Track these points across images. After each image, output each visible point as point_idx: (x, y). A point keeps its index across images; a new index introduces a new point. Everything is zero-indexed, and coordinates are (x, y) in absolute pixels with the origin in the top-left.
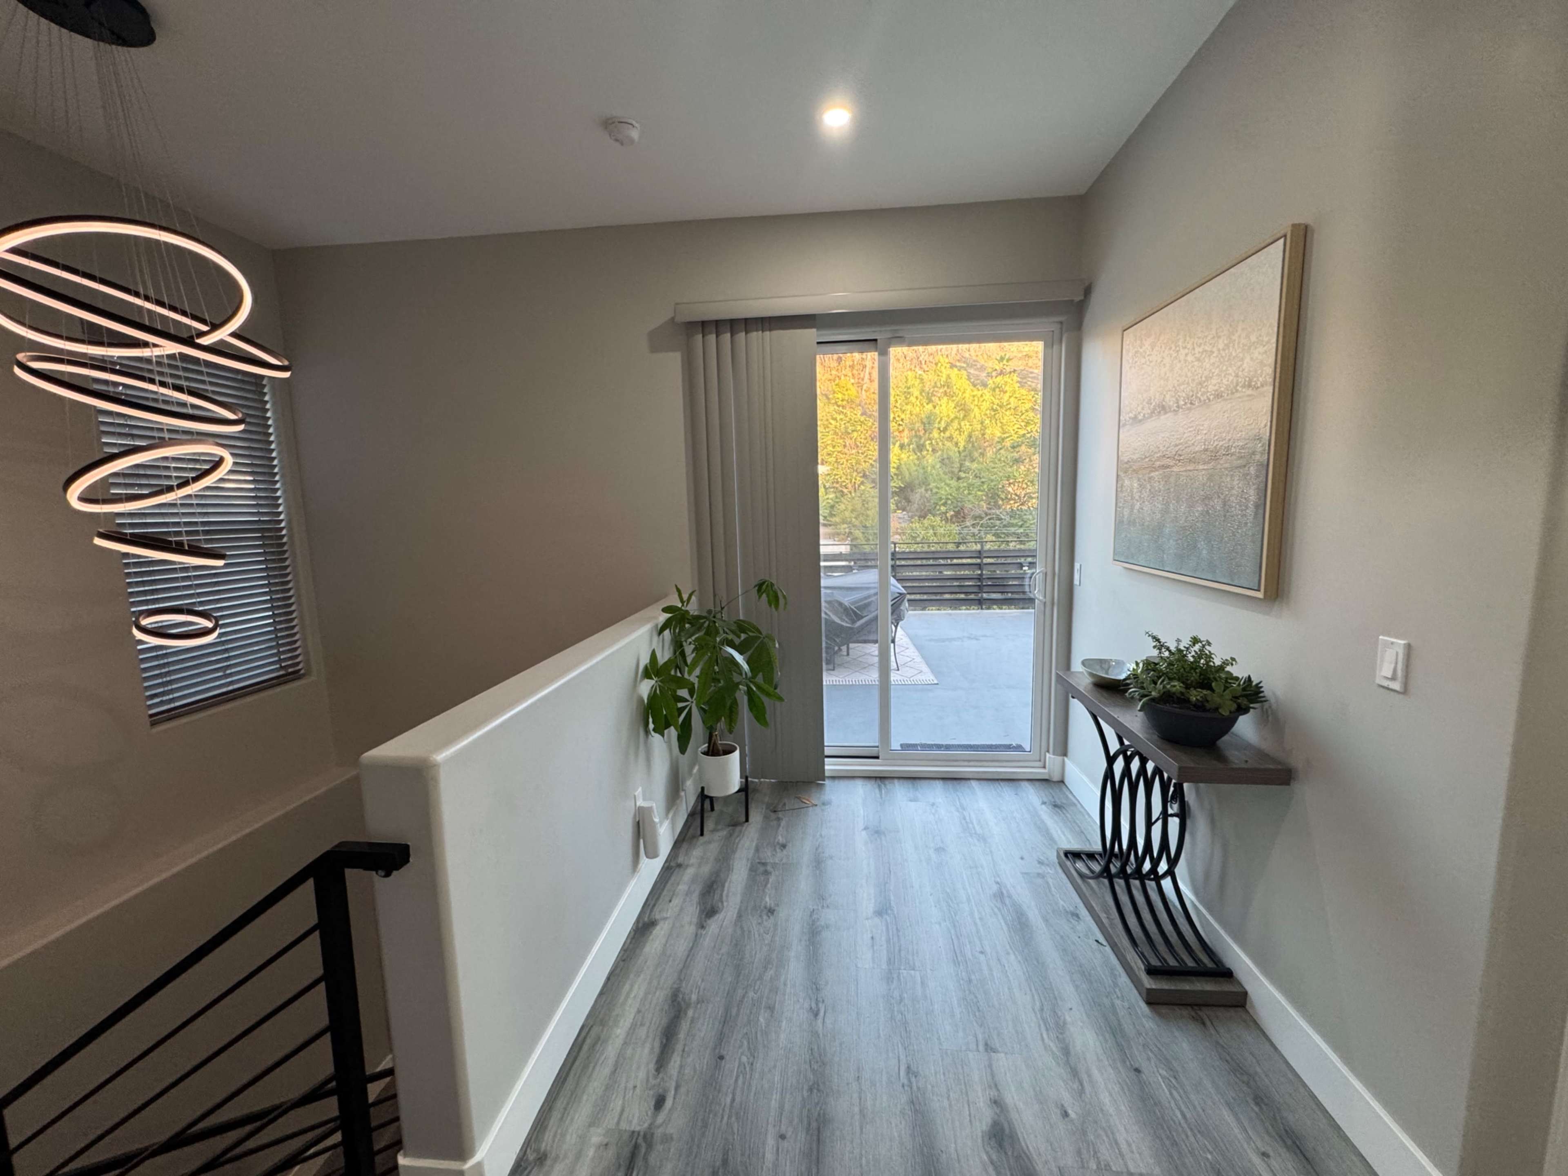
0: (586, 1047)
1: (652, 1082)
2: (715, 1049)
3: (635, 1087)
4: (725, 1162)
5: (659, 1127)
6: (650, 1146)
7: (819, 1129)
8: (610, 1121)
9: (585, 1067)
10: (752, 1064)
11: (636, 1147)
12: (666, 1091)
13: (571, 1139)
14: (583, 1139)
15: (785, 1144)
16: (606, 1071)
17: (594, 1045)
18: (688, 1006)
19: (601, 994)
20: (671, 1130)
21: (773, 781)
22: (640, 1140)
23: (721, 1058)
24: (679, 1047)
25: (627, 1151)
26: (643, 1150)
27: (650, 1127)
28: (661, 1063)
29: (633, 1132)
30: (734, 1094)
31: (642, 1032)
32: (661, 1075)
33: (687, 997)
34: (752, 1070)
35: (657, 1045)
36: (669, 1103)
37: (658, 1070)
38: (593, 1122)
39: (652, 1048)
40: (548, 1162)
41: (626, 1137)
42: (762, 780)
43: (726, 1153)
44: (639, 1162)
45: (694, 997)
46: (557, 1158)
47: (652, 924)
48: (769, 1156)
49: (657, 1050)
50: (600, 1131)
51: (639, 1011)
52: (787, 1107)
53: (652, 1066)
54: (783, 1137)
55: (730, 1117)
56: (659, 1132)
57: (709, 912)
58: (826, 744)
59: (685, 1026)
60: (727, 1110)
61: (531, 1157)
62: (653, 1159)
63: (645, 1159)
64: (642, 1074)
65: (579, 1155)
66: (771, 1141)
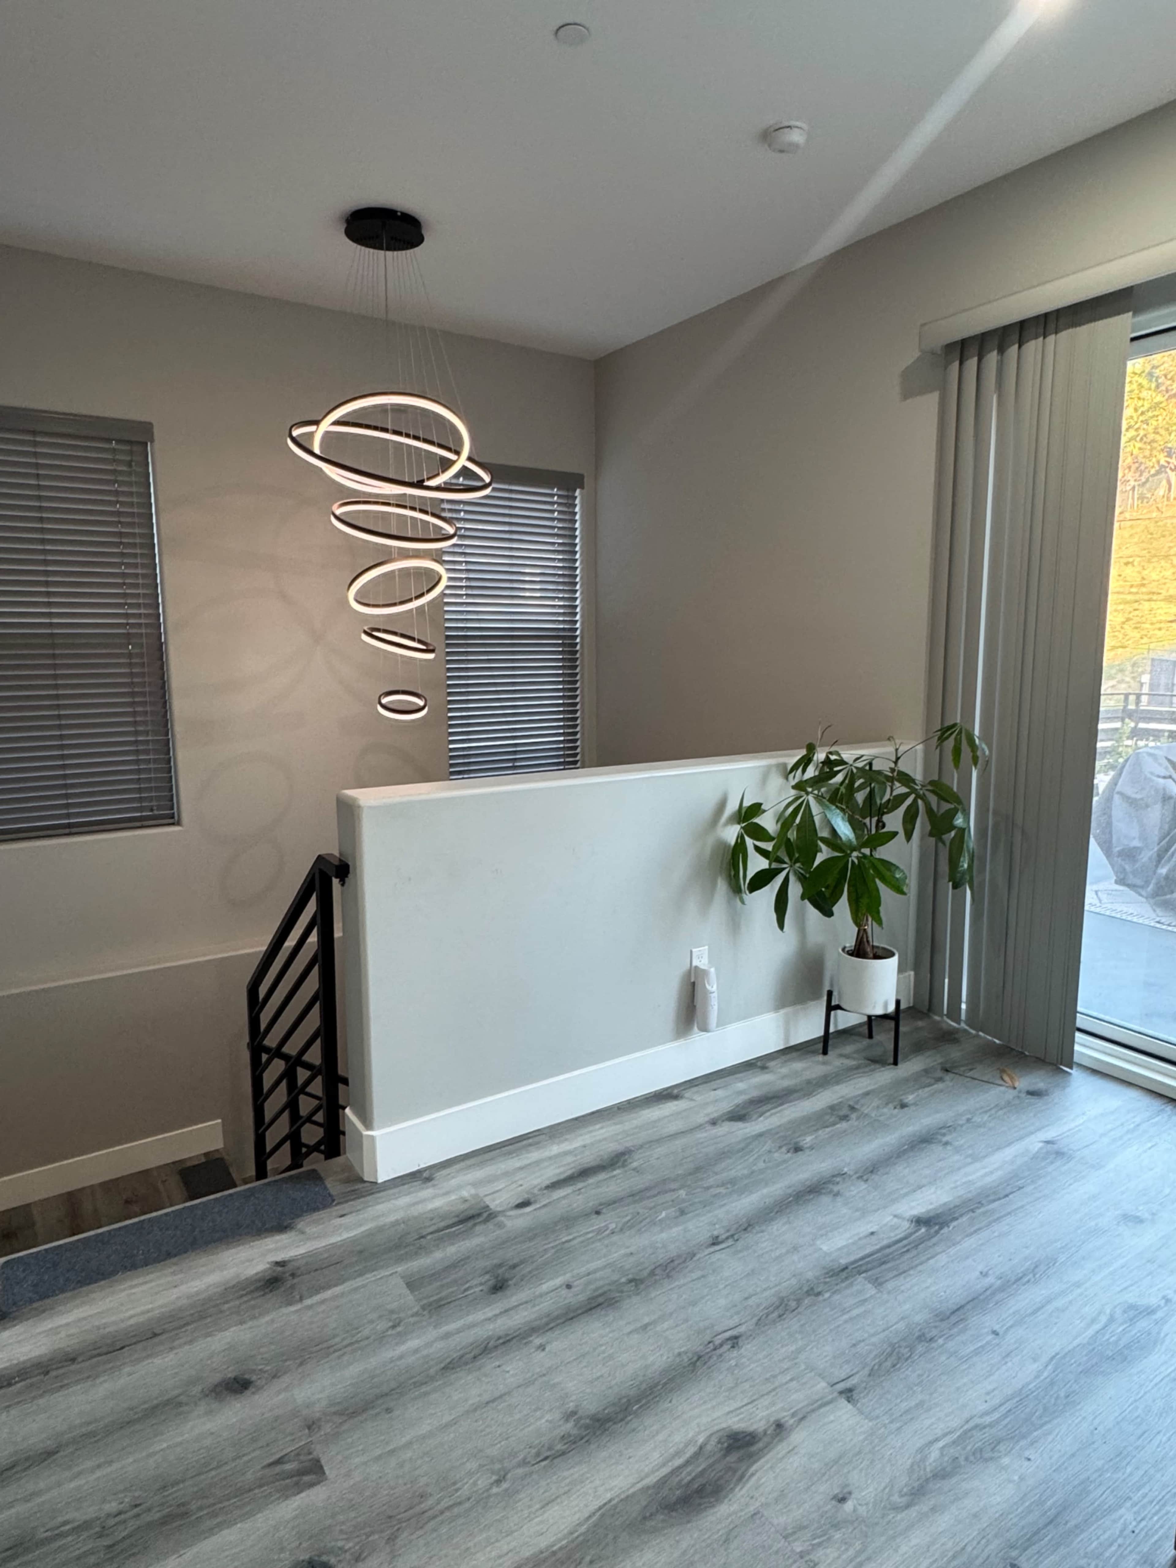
0: (525, 1142)
1: (536, 1191)
2: (601, 1204)
3: (521, 1185)
4: (514, 1266)
5: (505, 1216)
6: (487, 1220)
7: (599, 1305)
8: (482, 1191)
9: (510, 1153)
10: (613, 1233)
11: (479, 1215)
12: (535, 1202)
13: (454, 1182)
14: (460, 1187)
15: (564, 1292)
16: (518, 1164)
17: (530, 1145)
18: (623, 1166)
19: (576, 1119)
20: (509, 1224)
21: (997, 1041)
22: (485, 1215)
23: (598, 1213)
24: (580, 1185)
25: (471, 1212)
26: (481, 1219)
27: (499, 1212)
28: (555, 1185)
29: (488, 1206)
30: (574, 1239)
31: (570, 1159)
32: (545, 1191)
33: (629, 1161)
34: (608, 1235)
35: (569, 1173)
36: (528, 1209)
37: (547, 1187)
38: (475, 1184)
39: (561, 1173)
40: (430, 1184)
41: (482, 1205)
42: (981, 1033)
43: (522, 1262)
44: (470, 1224)
45: (635, 1164)
46: (434, 1186)
47: (676, 1097)
48: (545, 1287)
49: (562, 1177)
50: (473, 1191)
51: (585, 1146)
52: (598, 1275)
53: (548, 1182)
54: (569, 1287)
55: (553, 1247)
56: (501, 1218)
57: (738, 1116)
58: (1079, 1009)
59: (602, 1176)
60: (557, 1242)
61: (425, 1175)
62: (479, 1228)
63: (475, 1225)
64: (535, 1182)
65: (447, 1193)
66: (558, 1281)
